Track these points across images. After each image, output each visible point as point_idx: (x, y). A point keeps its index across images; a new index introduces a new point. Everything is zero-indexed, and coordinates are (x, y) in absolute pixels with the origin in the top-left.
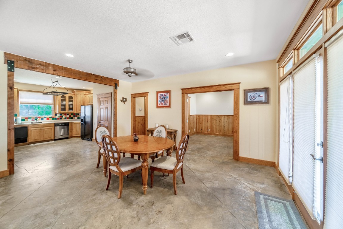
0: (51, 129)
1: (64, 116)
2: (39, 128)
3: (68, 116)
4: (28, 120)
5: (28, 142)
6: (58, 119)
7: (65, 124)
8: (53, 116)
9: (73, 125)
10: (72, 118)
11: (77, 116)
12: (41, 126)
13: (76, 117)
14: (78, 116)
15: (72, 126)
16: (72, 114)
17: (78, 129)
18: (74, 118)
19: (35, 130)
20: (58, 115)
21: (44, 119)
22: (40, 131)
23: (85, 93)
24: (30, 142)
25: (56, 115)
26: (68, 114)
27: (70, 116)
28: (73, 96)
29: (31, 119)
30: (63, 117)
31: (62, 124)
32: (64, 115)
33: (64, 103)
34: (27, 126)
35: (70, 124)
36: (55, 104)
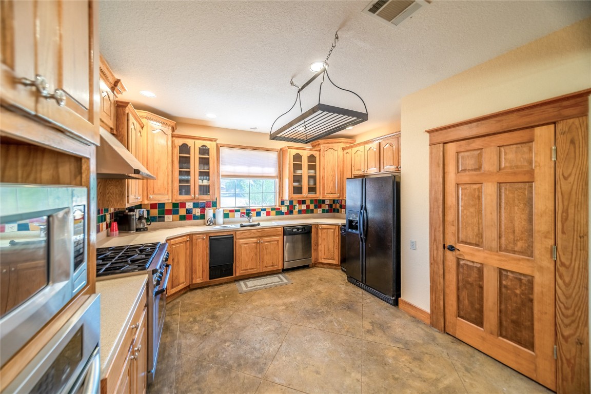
0: (278, 241)
1: (297, 207)
2: (255, 240)
3: (304, 207)
4: (234, 217)
5: (234, 276)
6: (286, 213)
7: (304, 228)
8: (278, 207)
9: (320, 231)
10: (312, 211)
11: (320, 207)
12: (259, 234)
13: (319, 209)
14: (323, 205)
15: (317, 233)
16: (312, 201)
17: (331, 246)
18: (315, 210)
19: (248, 245)
20: (287, 203)
21: (262, 212)
22: (256, 248)
23: (342, 145)
24: (237, 275)
25: (282, 203)
26: (304, 202)
27: (308, 206)
28: (316, 154)
29: (239, 213)
30: (294, 209)
31: (298, 229)
32: (297, 204)
33: (299, 172)
34: (232, 233)
35: (313, 230)
36: (280, 176)
